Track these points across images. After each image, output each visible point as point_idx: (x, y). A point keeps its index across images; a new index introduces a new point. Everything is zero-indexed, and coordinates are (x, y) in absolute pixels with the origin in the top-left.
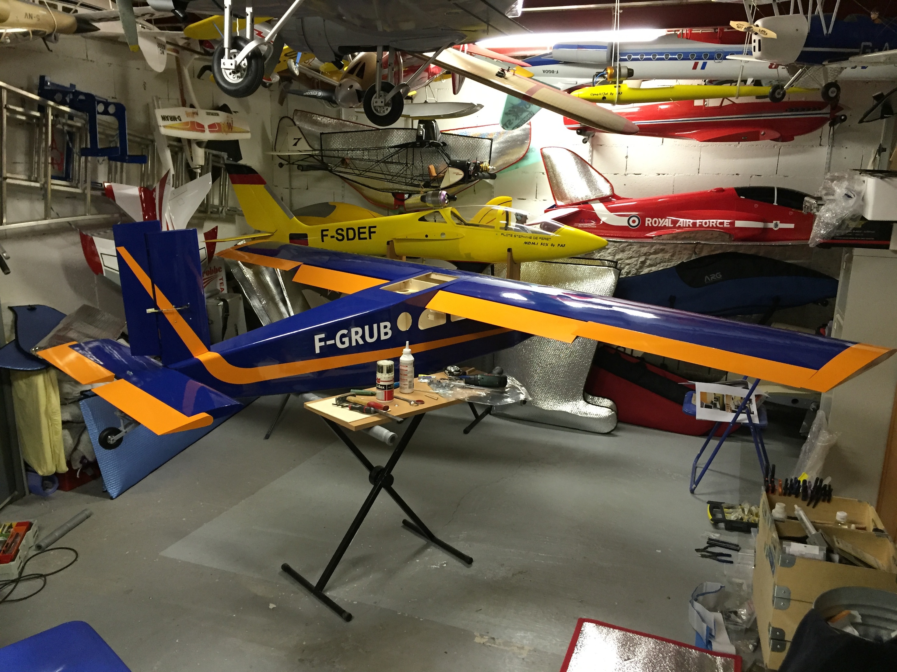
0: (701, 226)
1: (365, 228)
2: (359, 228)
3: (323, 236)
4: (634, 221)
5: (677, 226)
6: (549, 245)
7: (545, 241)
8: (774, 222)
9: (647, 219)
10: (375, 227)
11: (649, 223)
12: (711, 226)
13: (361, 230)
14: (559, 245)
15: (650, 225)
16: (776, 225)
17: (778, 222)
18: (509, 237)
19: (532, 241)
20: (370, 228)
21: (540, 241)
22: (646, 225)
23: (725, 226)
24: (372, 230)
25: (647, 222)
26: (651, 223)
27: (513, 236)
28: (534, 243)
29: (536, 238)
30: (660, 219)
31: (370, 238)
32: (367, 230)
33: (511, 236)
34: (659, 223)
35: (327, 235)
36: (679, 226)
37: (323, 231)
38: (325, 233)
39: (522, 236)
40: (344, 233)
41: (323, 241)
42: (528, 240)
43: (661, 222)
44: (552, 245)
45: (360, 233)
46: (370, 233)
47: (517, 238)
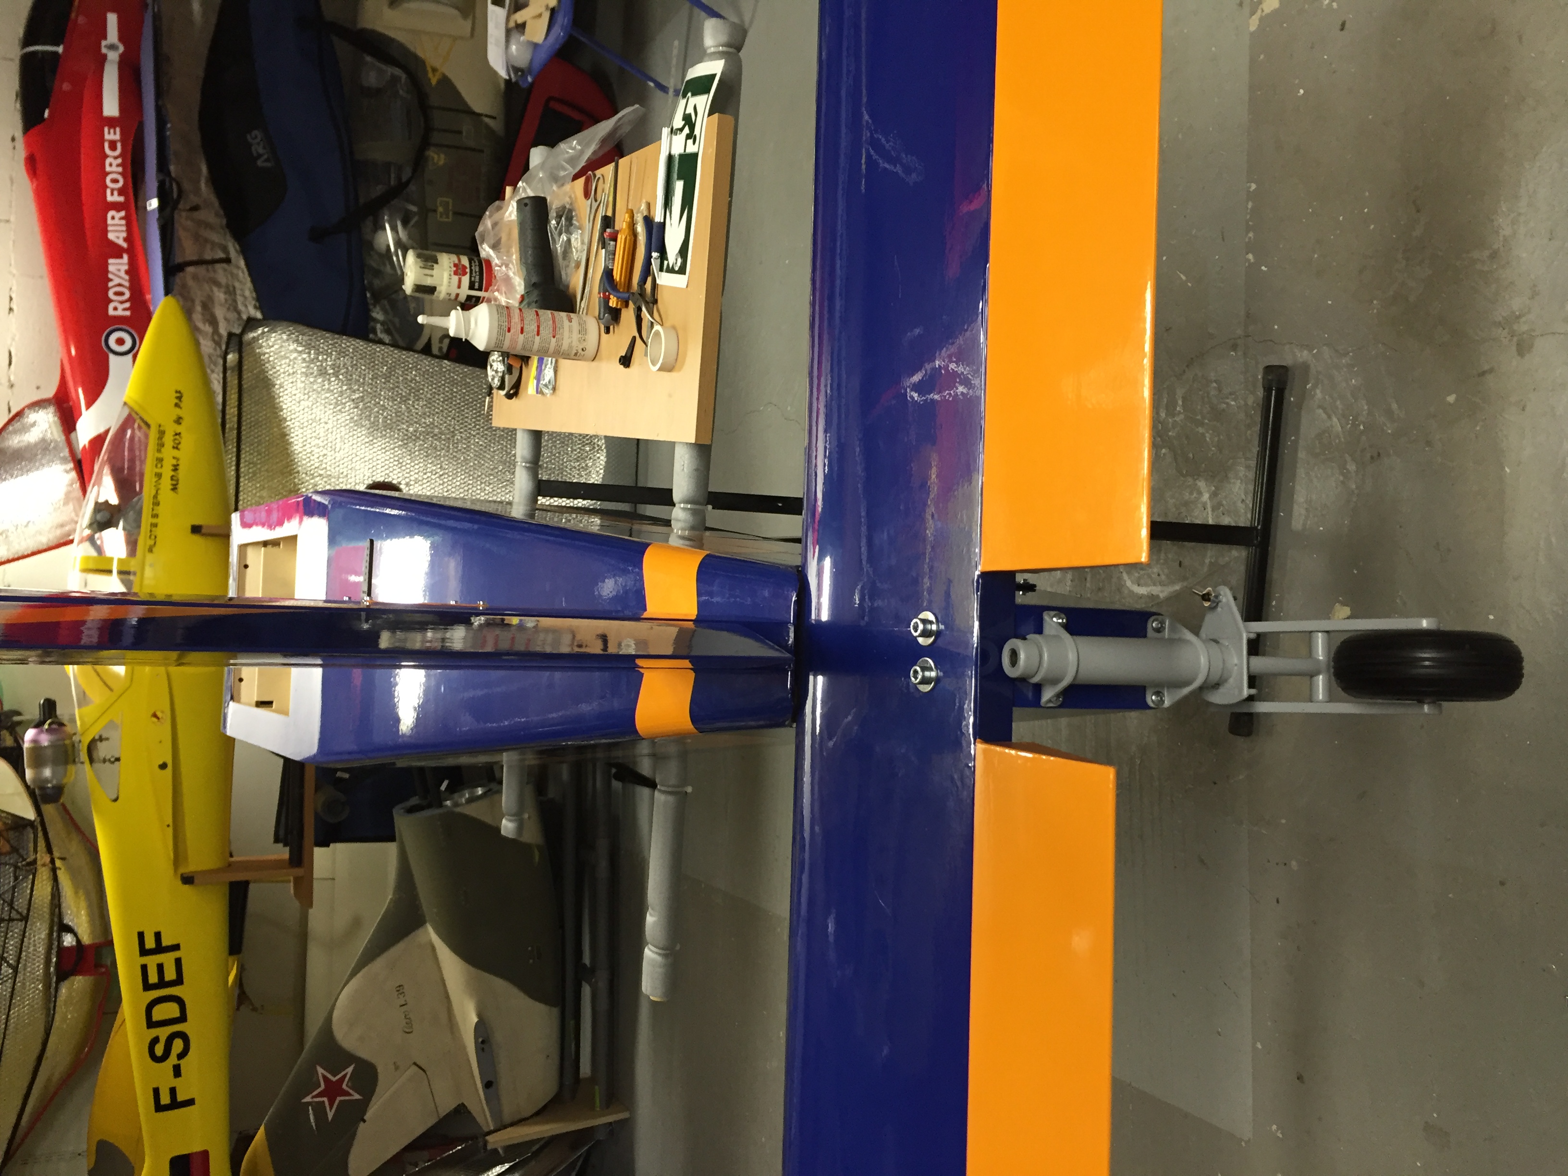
0: (121, 192)
1: (144, 968)
2: (147, 987)
3: (175, 1104)
4: (120, 342)
5: (125, 245)
6: (179, 429)
7: (168, 439)
8: (104, 50)
9: (111, 312)
10: (141, 935)
11: (121, 307)
12: (120, 169)
13: (153, 978)
14: (177, 405)
15: (127, 305)
16: (112, 47)
17: (104, 43)
18: (158, 531)
19: (167, 472)
20: (144, 952)
21: (168, 453)
22: (128, 313)
23: (117, 137)
24: (150, 943)
25: (120, 313)
26: (122, 302)
27: (154, 521)
28: (176, 468)
29: (160, 460)
30: (110, 284)
31: (176, 947)
32: (152, 962)
33: (155, 525)
34: (120, 285)
35: (173, 1091)
36: (125, 240)
37: (159, 1108)
38: (165, 1099)
39: (155, 497)
40: (163, 1033)
41: (190, 1102)
42: (166, 483)
43: (117, 281)
44: (179, 421)
45: (162, 983)
46: (160, 949)
47: (160, 510)
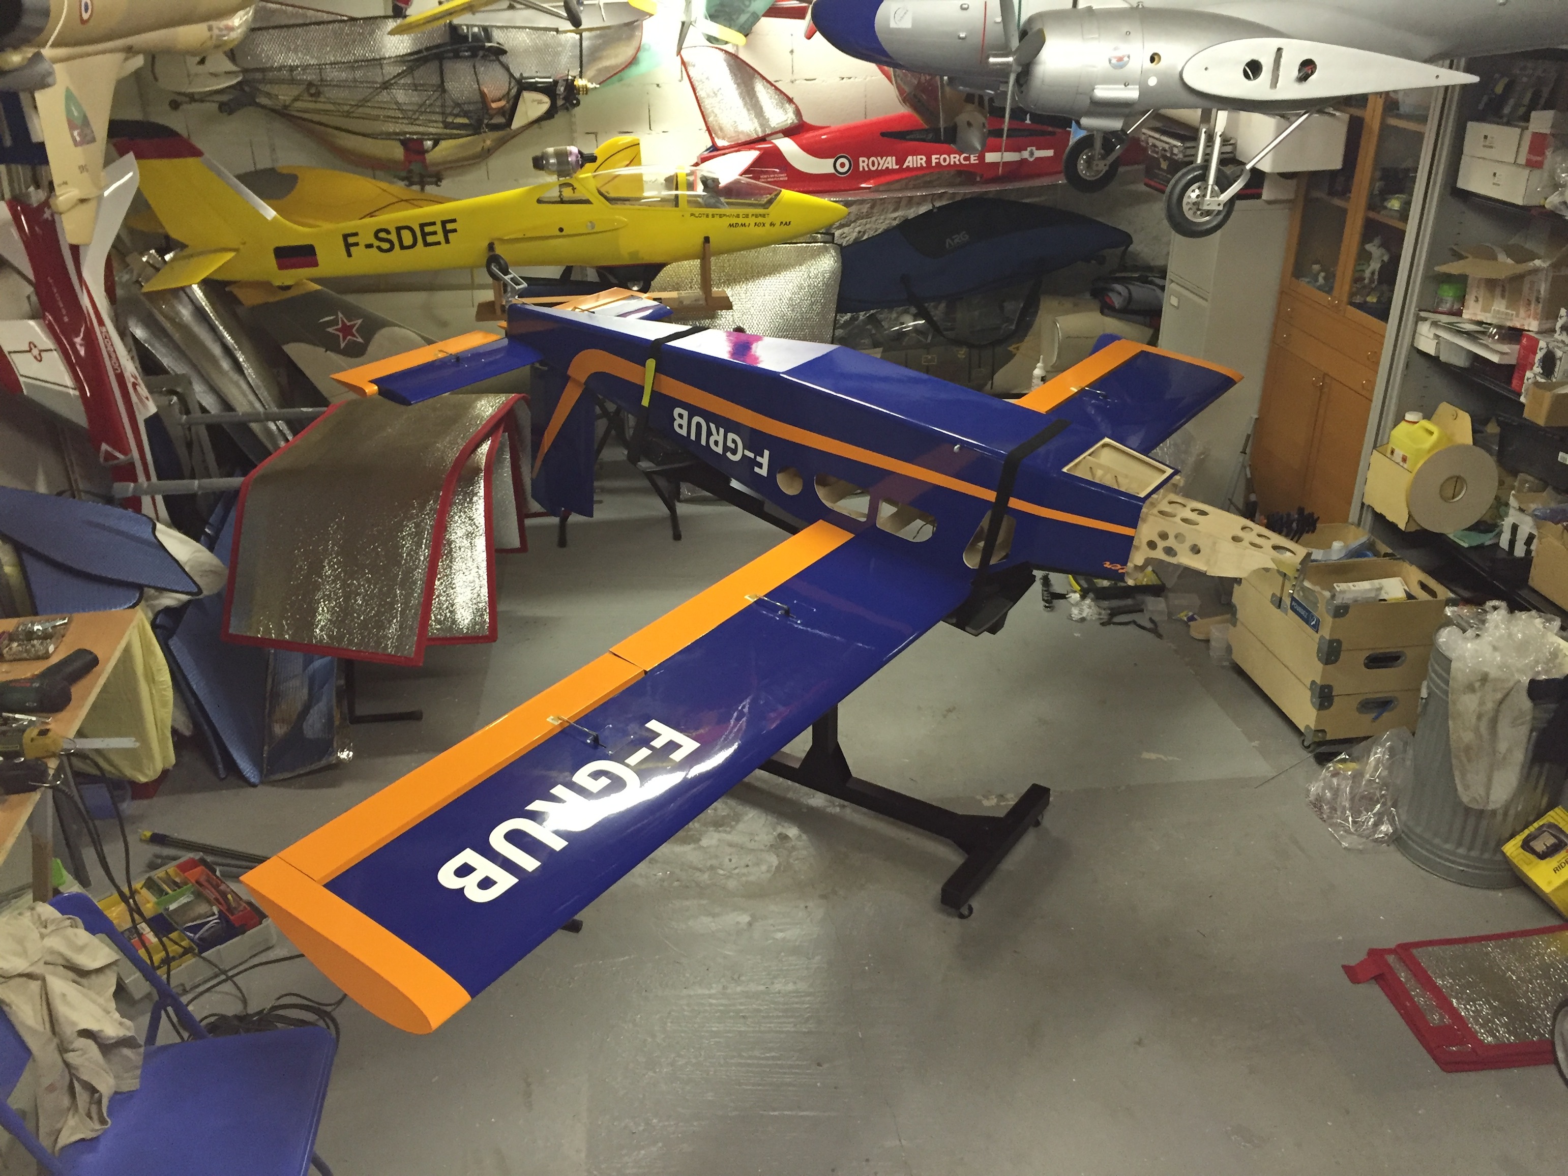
0: (938, 164)
2: (422, 226)
3: (348, 246)
4: (843, 165)
5: (904, 166)
6: (767, 225)
7: (760, 220)
8: (1029, 149)
9: (861, 159)
10: (454, 221)
11: (865, 165)
12: (952, 163)
13: (428, 229)
14: (782, 223)
15: (866, 169)
16: (1032, 154)
17: (1034, 148)
18: (704, 218)
19: (740, 221)
20: (444, 223)
21: (752, 221)
22: (861, 169)
23: (972, 162)
24: (449, 226)
25: (861, 164)
26: (868, 165)
27: (710, 216)
28: (743, 225)
29: (747, 216)
30: (879, 158)
31: (447, 241)
32: (438, 228)
33: (707, 216)
34: (879, 164)
35: (357, 244)
36: (908, 167)
37: (346, 237)
38: (351, 240)
39: (725, 215)
40: (393, 237)
41: (349, 255)
42: (734, 221)
43: (882, 162)
44: (772, 224)
45: (424, 235)
46: (446, 233)
47: (717, 218)
